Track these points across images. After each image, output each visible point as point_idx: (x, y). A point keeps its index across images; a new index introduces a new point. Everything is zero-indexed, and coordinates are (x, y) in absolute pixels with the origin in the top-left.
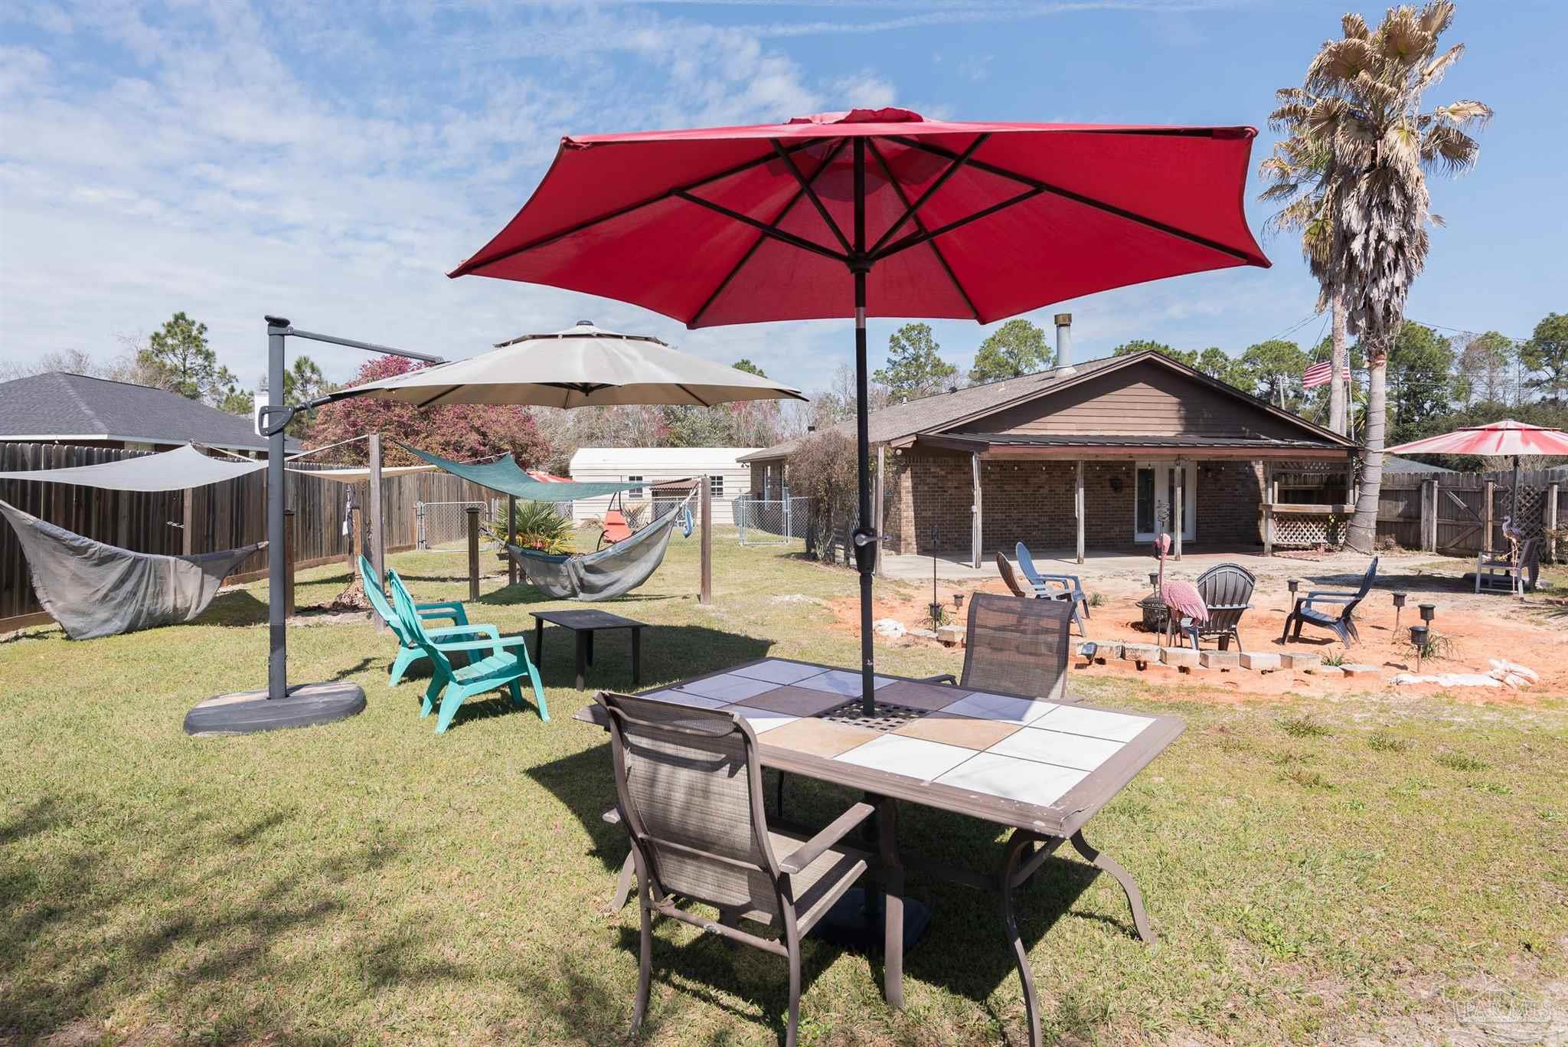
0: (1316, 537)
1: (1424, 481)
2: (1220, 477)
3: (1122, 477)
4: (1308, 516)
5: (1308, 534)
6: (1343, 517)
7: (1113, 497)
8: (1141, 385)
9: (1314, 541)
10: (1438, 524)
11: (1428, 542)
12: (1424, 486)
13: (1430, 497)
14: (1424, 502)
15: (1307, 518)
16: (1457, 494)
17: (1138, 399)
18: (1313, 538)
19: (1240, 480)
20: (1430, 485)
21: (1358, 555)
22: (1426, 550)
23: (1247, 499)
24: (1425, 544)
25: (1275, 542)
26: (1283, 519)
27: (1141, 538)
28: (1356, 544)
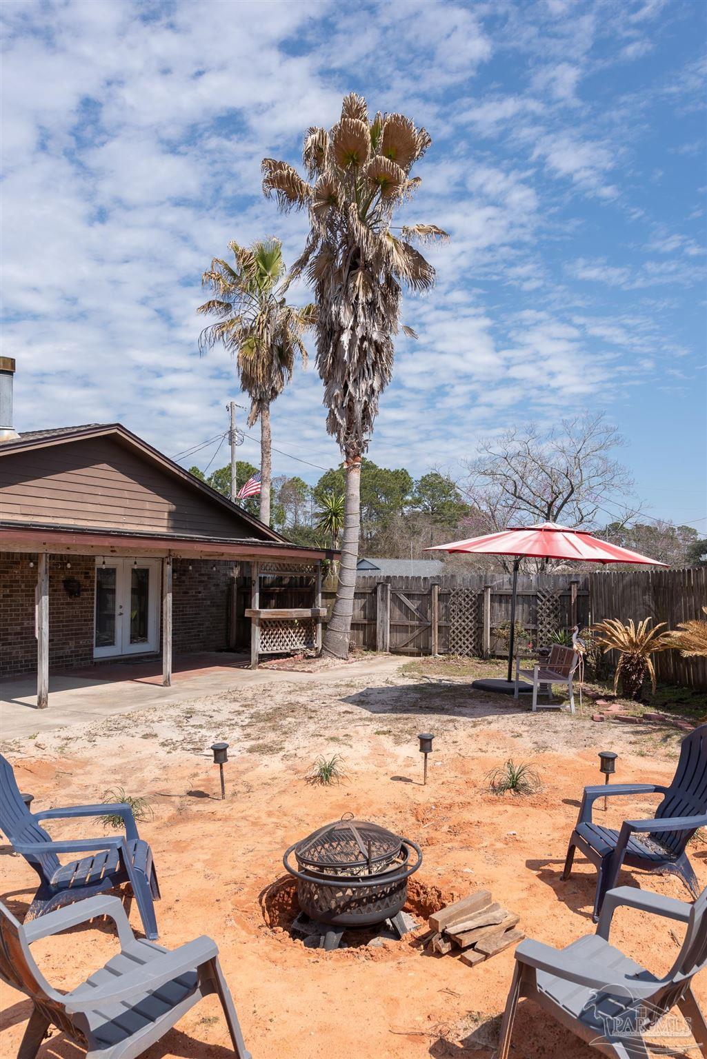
0: (294, 643)
1: (379, 584)
2: (184, 578)
3: (81, 578)
4: (287, 621)
5: (287, 640)
6: (316, 618)
7: (68, 604)
8: (105, 466)
9: (292, 648)
10: (390, 625)
11: (383, 642)
12: (379, 589)
13: (384, 600)
14: (380, 604)
15: (287, 623)
16: (409, 596)
17: (98, 482)
18: (292, 644)
19: (203, 582)
20: (384, 586)
21: (338, 661)
22: (381, 650)
23: (209, 603)
24: (380, 644)
25: (261, 652)
26: (265, 625)
27: (100, 653)
28: (336, 651)
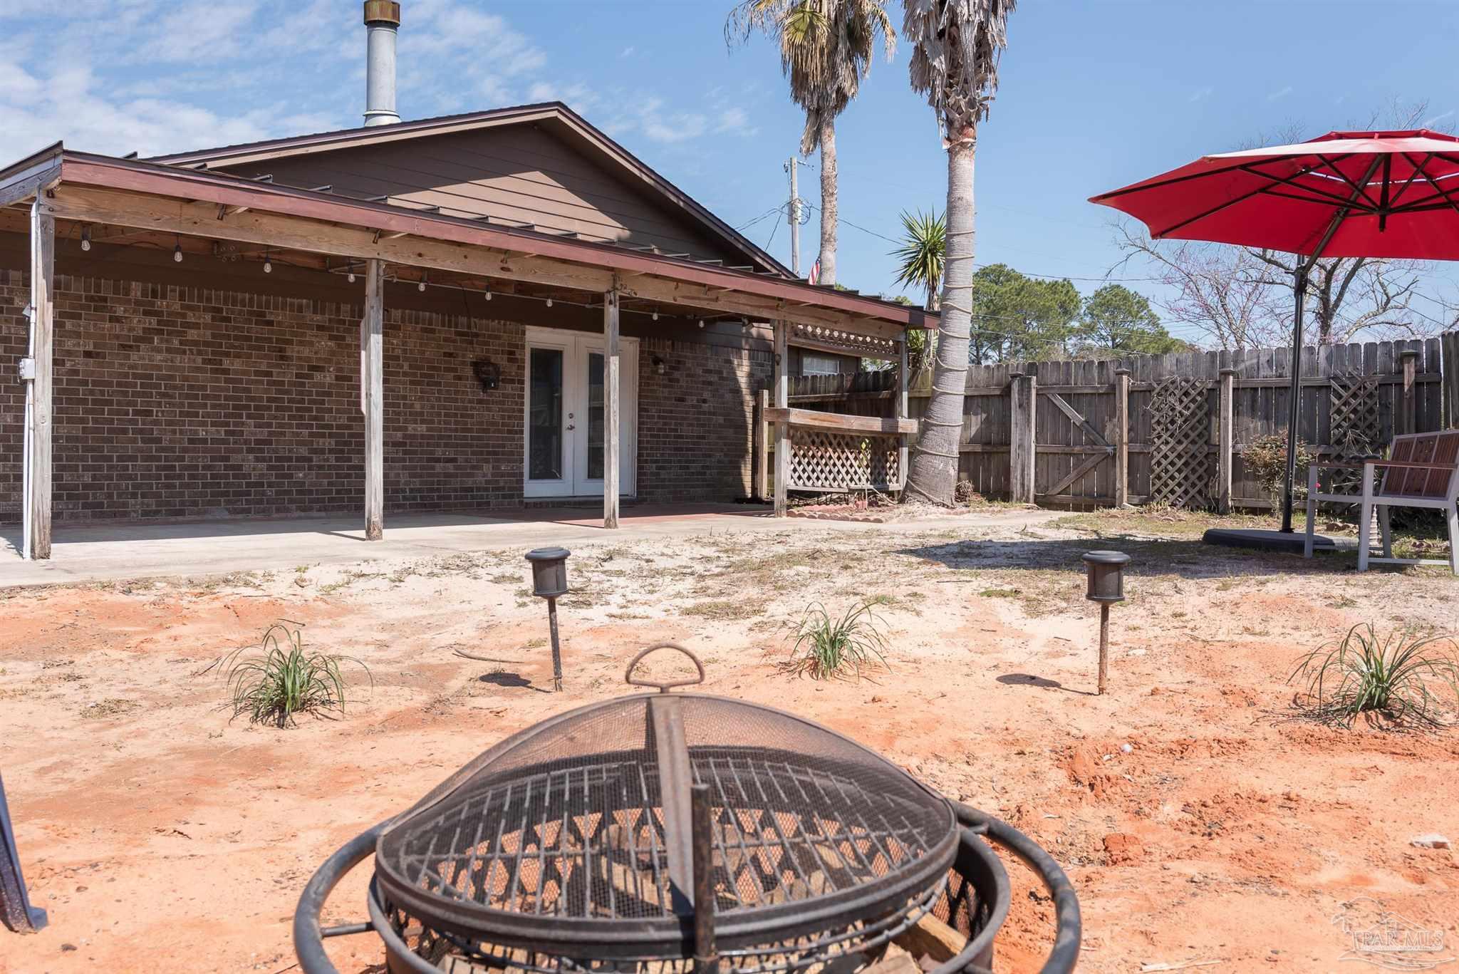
0: (856, 478)
1: (1014, 377)
2: (676, 374)
3: (501, 360)
4: (843, 437)
5: (843, 471)
6: (899, 440)
7: (480, 402)
8: (537, 175)
9: (852, 485)
10: (1036, 453)
11: (1023, 485)
12: (1015, 387)
13: (1024, 406)
14: (1016, 415)
15: (846, 441)
16: (1068, 397)
17: (530, 203)
18: (852, 480)
19: (710, 383)
20: (1025, 382)
21: (933, 509)
22: (1019, 500)
23: (721, 420)
24: (1016, 489)
25: (793, 487)
26: (805, 439)
27: (535, 489)
28: (930, 489)
